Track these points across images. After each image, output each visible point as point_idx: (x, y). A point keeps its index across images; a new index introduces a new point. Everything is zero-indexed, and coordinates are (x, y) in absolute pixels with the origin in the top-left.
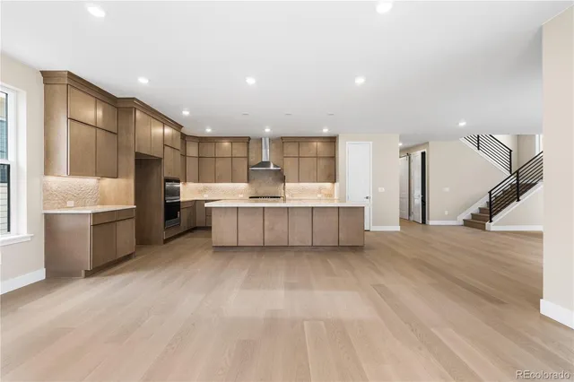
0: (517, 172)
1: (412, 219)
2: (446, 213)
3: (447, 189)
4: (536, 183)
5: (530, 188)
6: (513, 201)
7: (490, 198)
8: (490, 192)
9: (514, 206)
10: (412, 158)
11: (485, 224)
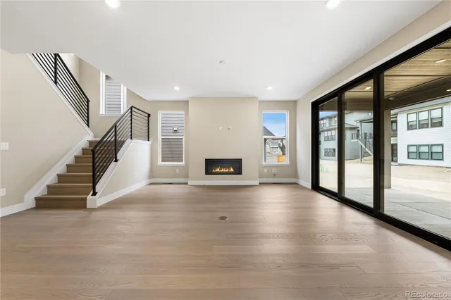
0: (115, 126)
4: (125, 142)
6: (112, 162)
7: (94, 160)
8: (94, 151)
9: (112, 168)
11: (85, 199)
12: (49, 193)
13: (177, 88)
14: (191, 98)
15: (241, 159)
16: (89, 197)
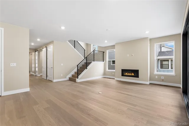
0: (86, 57)
1: (48, 79)
2: (62, 75)
3: (62, 64)
4: (91, 62)
5: (90, 64)
6: (85, 69)
7: (78, 68)
8: (77, 66)
9: (85, 71)
10: (48, 49)
11: (76, 79)
12: (72, 77)
13: (106, 42)
14: (116, 44)
15: (138, 70)
16: (77, 79)
